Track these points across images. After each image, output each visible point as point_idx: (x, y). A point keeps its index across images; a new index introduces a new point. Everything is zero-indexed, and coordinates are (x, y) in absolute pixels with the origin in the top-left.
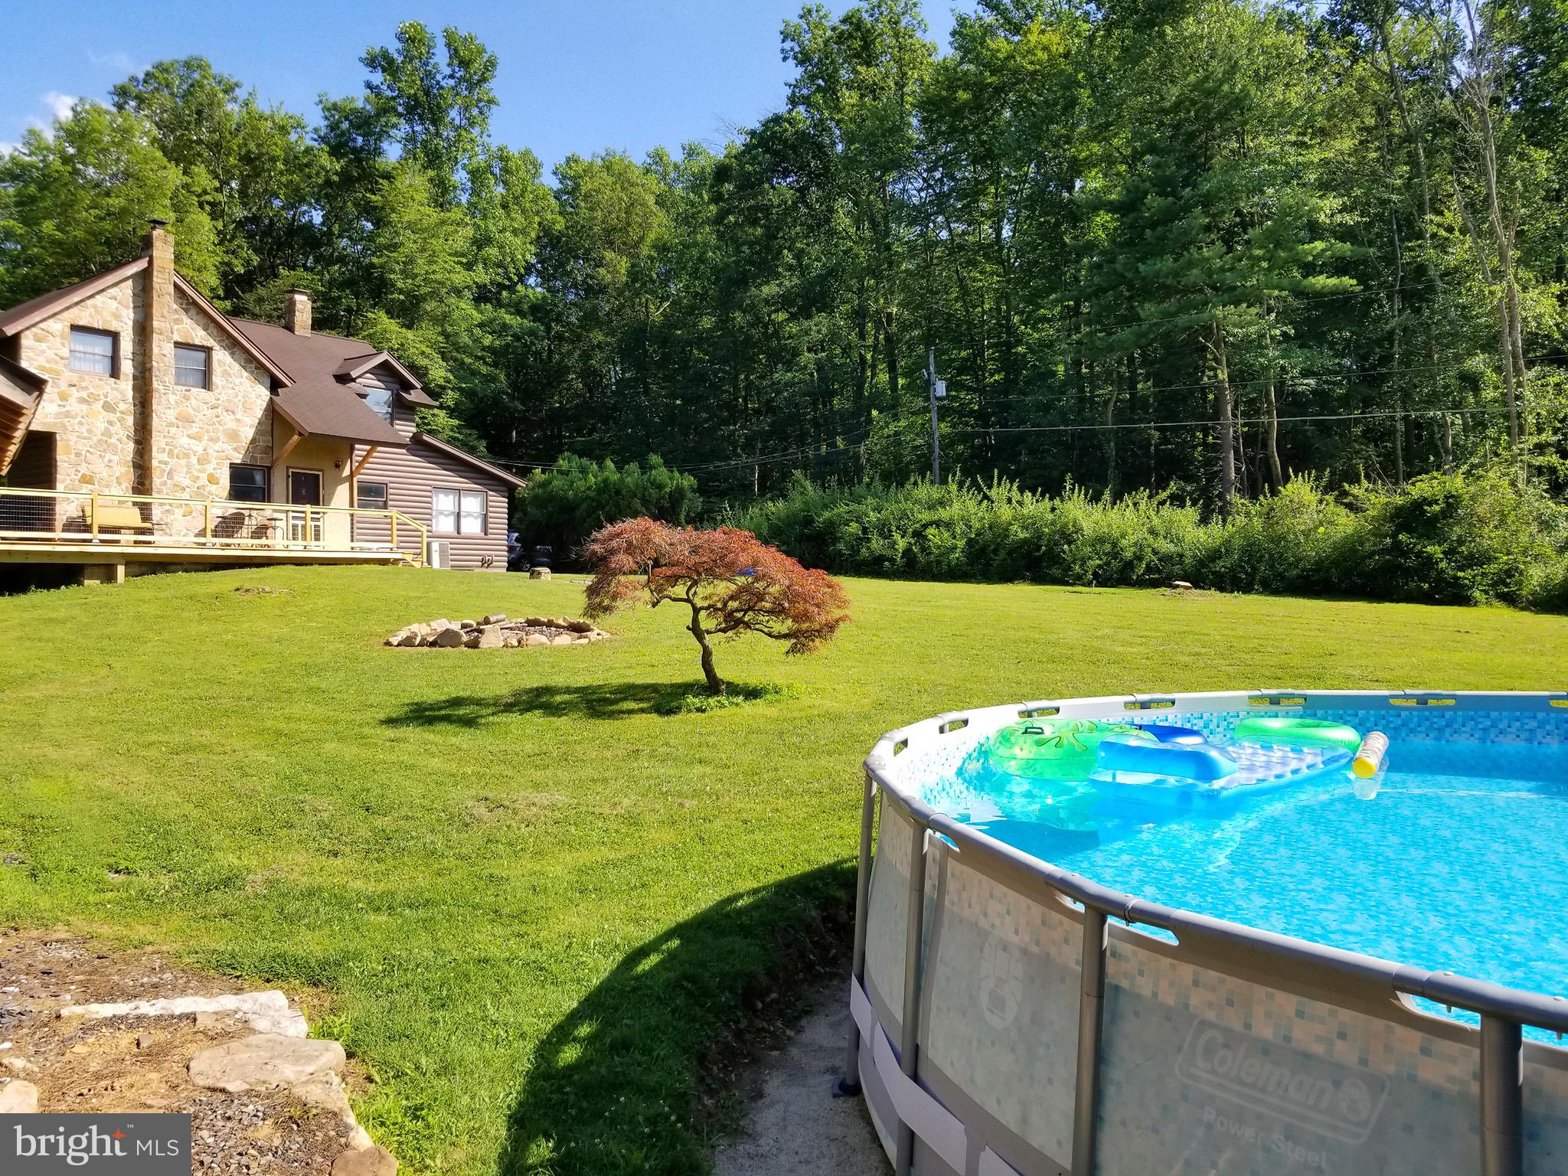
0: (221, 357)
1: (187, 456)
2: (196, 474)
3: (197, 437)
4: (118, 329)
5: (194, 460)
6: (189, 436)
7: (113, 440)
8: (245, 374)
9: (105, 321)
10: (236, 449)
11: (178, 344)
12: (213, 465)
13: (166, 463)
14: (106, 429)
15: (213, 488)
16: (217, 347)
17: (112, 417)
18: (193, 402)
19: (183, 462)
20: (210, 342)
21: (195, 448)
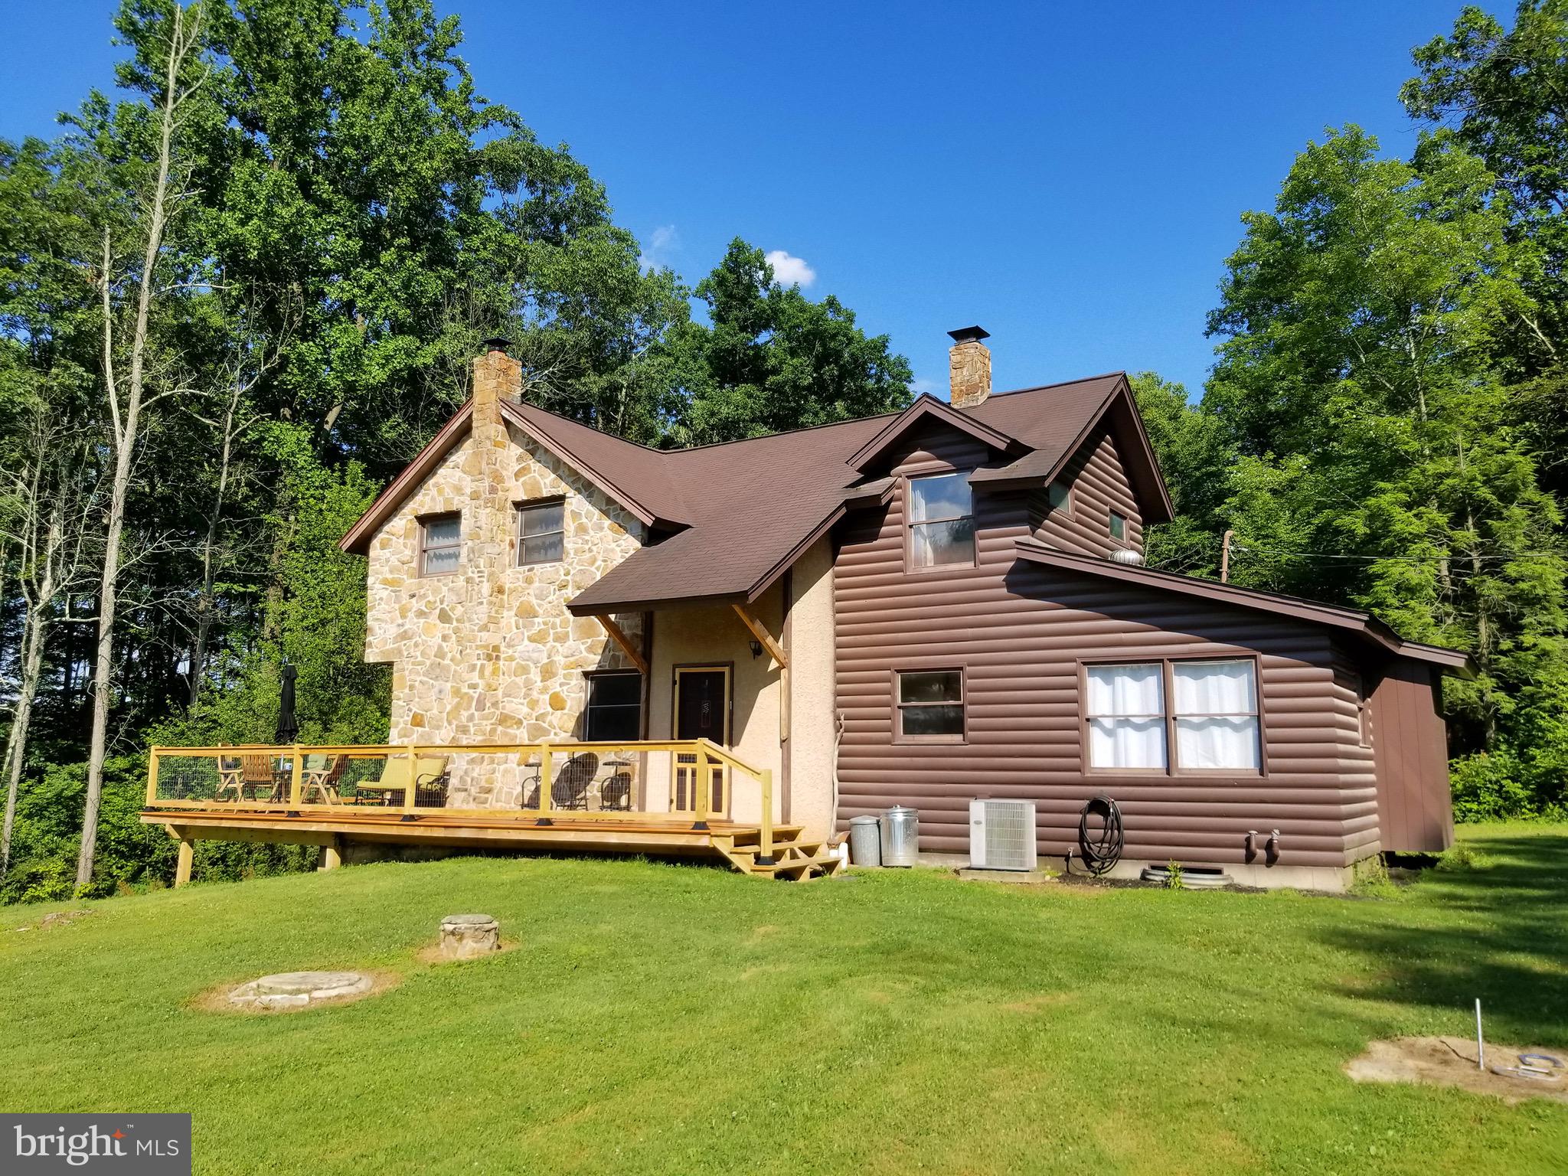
0: (576, 503)
1: (525, 670)
2: (535, 695)
3: (538, 639)
4: (460, 506)
5: (535, 676)
6: (531, 640)
7: (447, 662)
8: (607, 522)
9: (446, 500)
10: (590, 649)
11: (518, 505)
12: (560, 679)
13: (474, 686)
14: (440, 647)
15: (555, 718)
16: (572, 494)
17: (447, 629)
18: (536, 584)
19: (520, 680)
20: (563, 488)
21: (535, 655)
